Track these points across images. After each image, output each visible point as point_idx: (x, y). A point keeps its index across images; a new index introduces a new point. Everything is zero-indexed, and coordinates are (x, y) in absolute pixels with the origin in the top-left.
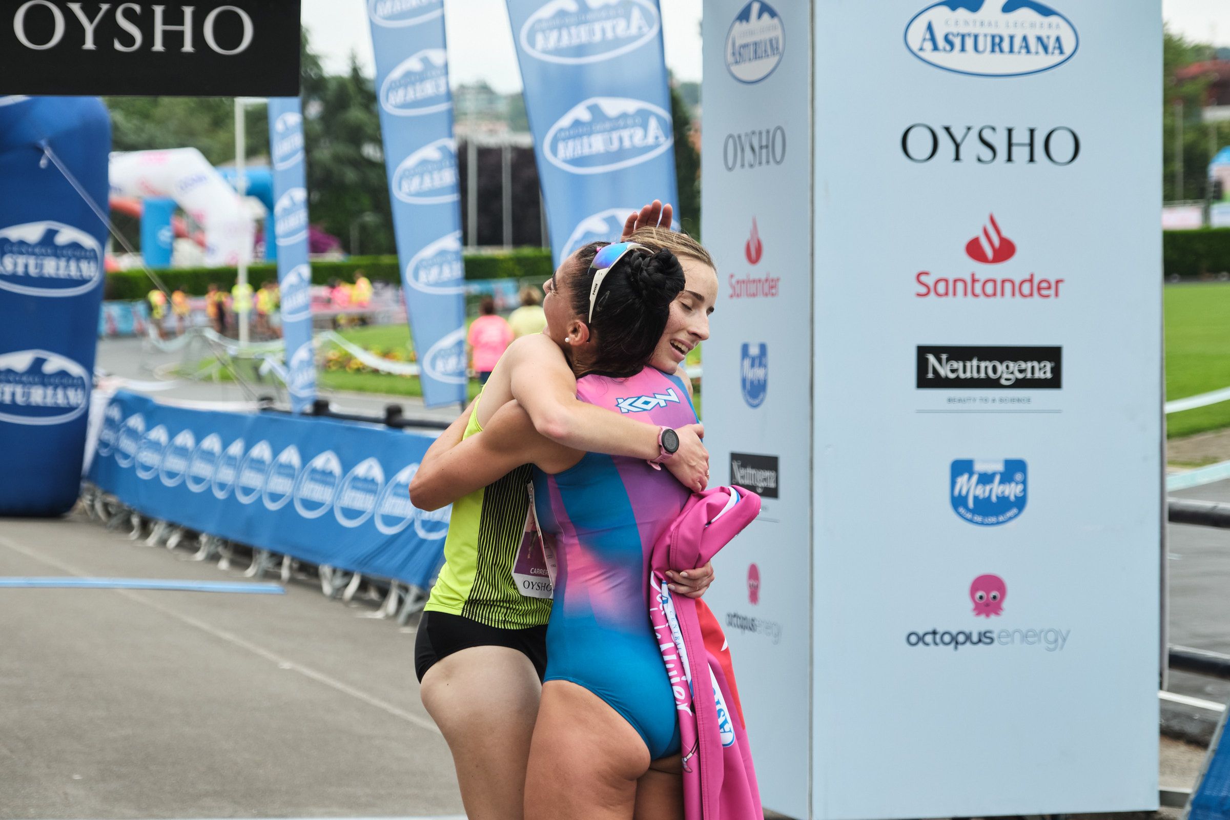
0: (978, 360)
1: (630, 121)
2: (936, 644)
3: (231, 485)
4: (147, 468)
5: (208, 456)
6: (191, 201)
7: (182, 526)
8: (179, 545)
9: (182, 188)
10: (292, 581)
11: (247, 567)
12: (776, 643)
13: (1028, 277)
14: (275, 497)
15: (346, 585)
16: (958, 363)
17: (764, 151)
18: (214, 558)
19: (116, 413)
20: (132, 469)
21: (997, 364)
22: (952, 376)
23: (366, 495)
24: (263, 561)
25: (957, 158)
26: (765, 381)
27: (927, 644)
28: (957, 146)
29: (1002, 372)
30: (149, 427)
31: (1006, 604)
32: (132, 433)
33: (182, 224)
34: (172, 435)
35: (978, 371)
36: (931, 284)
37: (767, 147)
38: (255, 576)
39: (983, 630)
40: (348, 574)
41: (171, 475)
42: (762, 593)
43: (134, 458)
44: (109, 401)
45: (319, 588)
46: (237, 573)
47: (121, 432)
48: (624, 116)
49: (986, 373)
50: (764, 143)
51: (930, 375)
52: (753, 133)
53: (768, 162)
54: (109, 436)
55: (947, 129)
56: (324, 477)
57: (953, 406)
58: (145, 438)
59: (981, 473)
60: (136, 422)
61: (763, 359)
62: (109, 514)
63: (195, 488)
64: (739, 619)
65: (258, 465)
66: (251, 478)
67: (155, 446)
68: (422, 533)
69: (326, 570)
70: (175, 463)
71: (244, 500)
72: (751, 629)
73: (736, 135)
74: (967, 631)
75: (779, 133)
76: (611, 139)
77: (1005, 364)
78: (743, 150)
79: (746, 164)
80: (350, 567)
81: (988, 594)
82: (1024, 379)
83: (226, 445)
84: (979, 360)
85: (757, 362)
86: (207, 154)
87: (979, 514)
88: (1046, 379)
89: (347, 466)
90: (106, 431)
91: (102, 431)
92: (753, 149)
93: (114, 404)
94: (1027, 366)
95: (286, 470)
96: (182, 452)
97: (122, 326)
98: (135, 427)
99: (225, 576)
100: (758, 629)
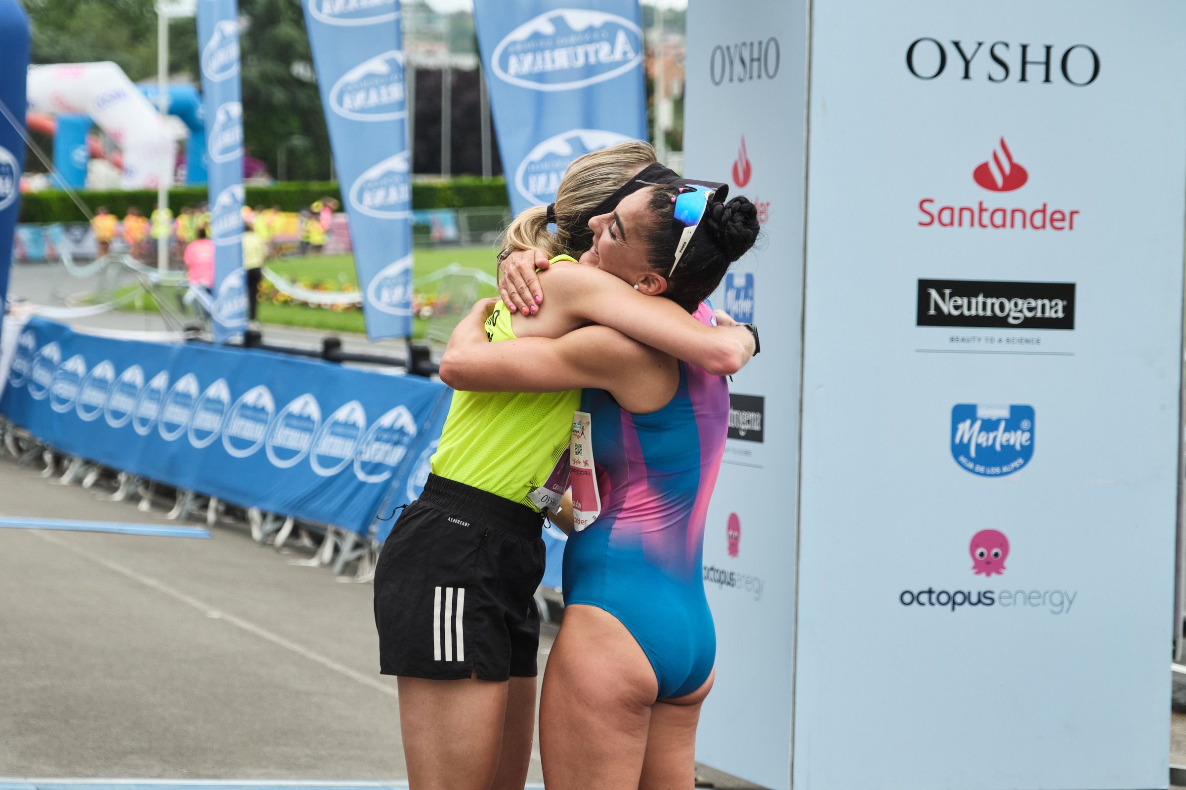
0: (984, 297)
1: (596, 36)
2: (932, 604)
3: (154, 420)
4: (62, 401)
5: (129, 389)
6: (108, 119)
7: (99, 464)
8: (96, 484)
9: (99, 105)
10: (218, 525)
11: (170, 509)
12: (757, 599)
13: (1040, 207)
14: (201, 434)
15: (278, 530)
16: (962, 299)
17: (755, 64)
18: (134, 498)
19: (29, 341)
20: (47, 401)
21: (1005, 301)
22: (956, 313)
23: (301, 433)
24: (187, 503)
25: (967, 76)
26: (751, 315)
27: (922, 604)
28: (967, 63)
29: (1010, 310)
30: (65, 357)
31: (1007, 563)
32: (47, 363)
33: (98, 144)
34: (90, 366)
35: (984, 309)
36: (935, 213)
37: (759, 59)
38: (178, 518)
39: (983, 590)
40: (280, 519)
41: (89, 408)
42: (742, 546)
43: (48, 390)
44: (23, 328)
45: (248, 534)
46: (158, 515)
47: (35, 361)
48: (590, 29)
49: (993, 311)
50: (756, 56)
51: (932, 312)
52: (744, 44)
53: (759, 76)
54: (22, 365)
55: (957, 44)
56: (256, 413)
57: (955, 346)
58: (61, 369)
59: (985, 419)
60: (51, 351)
61: (750, 292)
62: (20, 450)
63: (114, 423)
64: (716, 572)
65: (184, 399)
66: (176, 414)
67: (72, 377)
68: (361, 476)
69: (254, 514)
70: (93, 396)
71: (167, 436)
72: (729, 584)
73: (724, 47)
74: (966, 591)
75: (772, 44)
76: (575, 53)
77: (1013, 302)
78: (732, 63)
79: (735, 78)
80: (282, 511)
81: (989, 551)
82: (1034, 318)
83: (148, 378)
84: (986, 296)
85: (742, 294)
86: (126, 68)
87: (981, 464)
88: (1057, 318)
89: (281, 402)
90: (19, 361)
91: (14, 360)
92: (743, 62)
93: (28, 332)
94: (1037, 304)
95: (215, 406)
96: (101, 384)
97: (32, 251)
98: (50, 356)
99: (146, 518)
100: (738, 584)
